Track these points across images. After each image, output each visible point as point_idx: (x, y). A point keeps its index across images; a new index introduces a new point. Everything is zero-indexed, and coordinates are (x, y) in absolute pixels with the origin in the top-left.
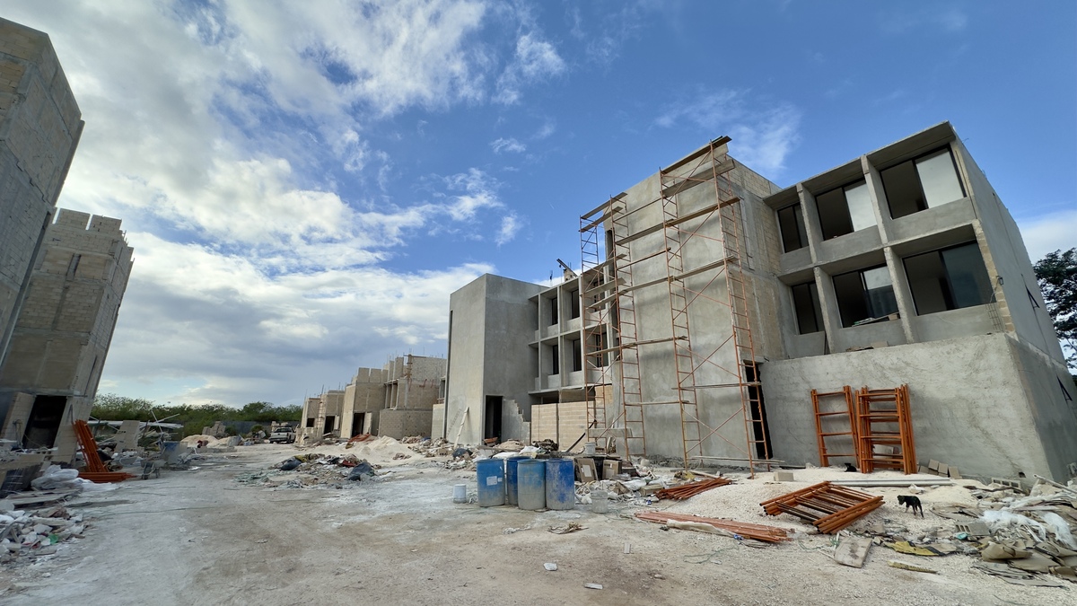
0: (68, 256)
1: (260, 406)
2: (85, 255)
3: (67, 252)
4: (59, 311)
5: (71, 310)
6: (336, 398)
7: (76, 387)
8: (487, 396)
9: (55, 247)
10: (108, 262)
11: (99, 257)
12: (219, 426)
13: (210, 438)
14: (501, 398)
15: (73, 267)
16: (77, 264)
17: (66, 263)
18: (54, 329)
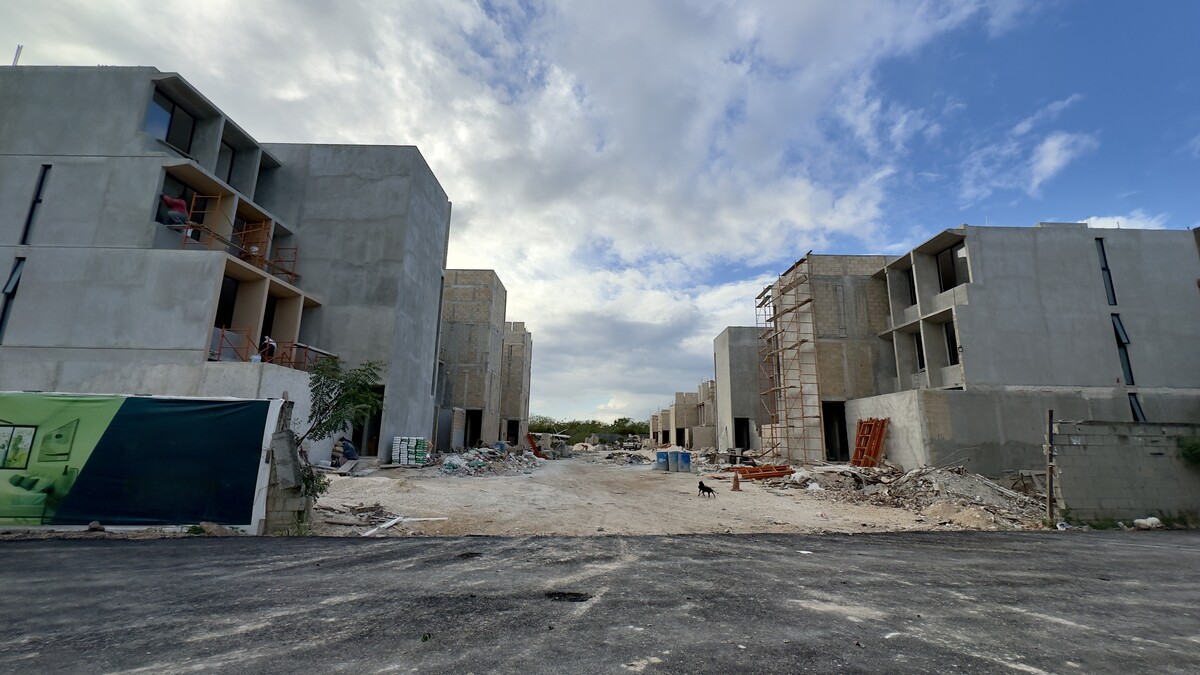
0: (508, 347)
1: (626, 421)
2: (514, 345)
3: (507, 345)
6: (665, 414)
7: (521, 415)
8: (736, 419)
11: (519, 345)
12: (595, 437)
13: (589, 445)
14: (748, 419)
18: (509, 386)
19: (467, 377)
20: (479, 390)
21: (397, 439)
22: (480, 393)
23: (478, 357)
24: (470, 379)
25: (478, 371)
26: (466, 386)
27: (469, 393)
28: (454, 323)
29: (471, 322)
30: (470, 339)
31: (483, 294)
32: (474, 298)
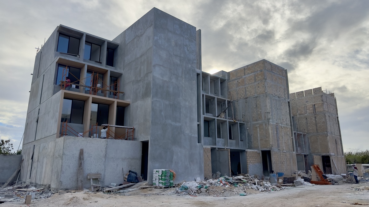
0: (312, 106)
2: (316, 104)
3: (311, 105)
4: (316, 126)
5: (319, 125)
7: (331, 152)
9: (308, 104)
10: (323, 104)
11: (320, 103)
15: (314, 109)
16: (315, 108)
17: (312, 109)
18: (317, 132)
19: (258, 130)
20: (267, 137)
21: (155, 170)
22: (267, 139)
23: (263, 116)
24: (260, 131)
25: (264, 125)
26: (259, 135)
27: (261, 140)
28: (246, 98)
29: (256, 95)
30: (256, 106)
31: (260, 76)
32: (255, 80)
